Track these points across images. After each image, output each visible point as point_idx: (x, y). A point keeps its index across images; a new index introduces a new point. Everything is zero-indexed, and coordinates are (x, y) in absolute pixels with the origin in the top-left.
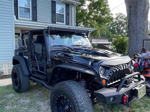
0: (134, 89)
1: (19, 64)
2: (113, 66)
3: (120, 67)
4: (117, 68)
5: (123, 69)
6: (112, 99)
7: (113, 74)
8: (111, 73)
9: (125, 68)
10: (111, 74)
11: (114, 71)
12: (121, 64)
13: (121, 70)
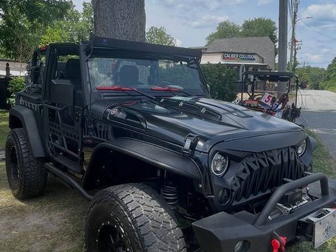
0: (303, 220)
1: (22, 127)
2: (252, 154)
3: (272, 158)
4: (264, 159)
5: (280, 162)
6: (238, 246)
7: (251, 175)
8: (244, 171)
9: (286, 160)
10: (244, 176)
11: (255, 168)
12: (278, 149)
13: (274, 164)
